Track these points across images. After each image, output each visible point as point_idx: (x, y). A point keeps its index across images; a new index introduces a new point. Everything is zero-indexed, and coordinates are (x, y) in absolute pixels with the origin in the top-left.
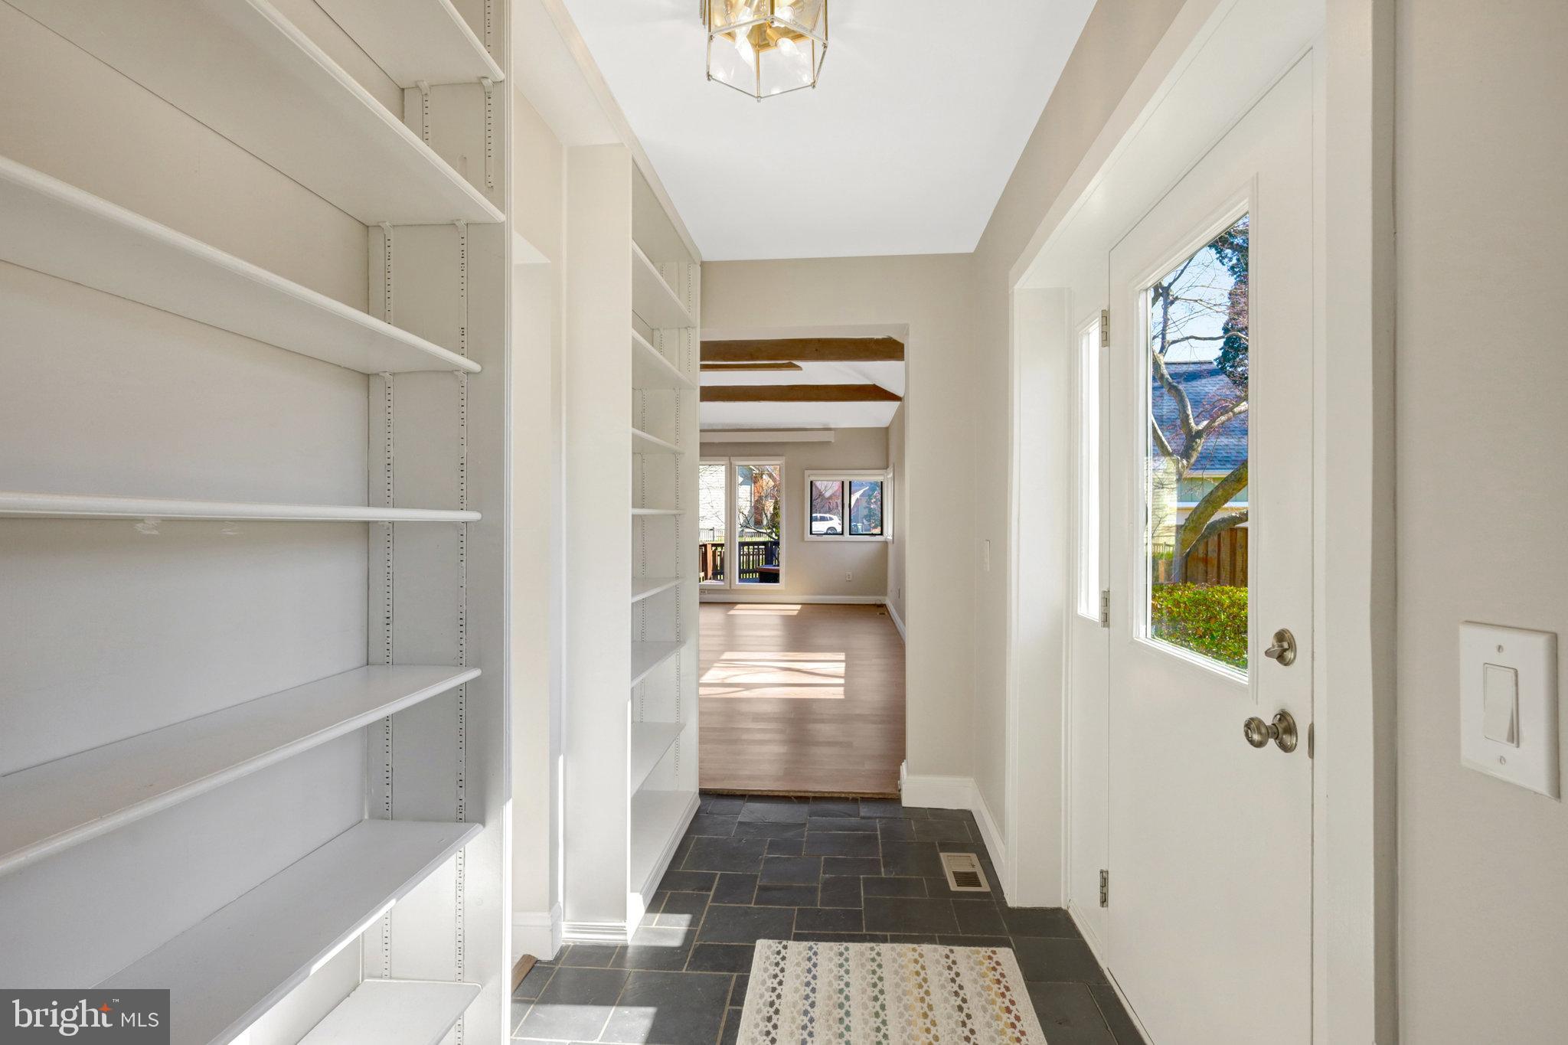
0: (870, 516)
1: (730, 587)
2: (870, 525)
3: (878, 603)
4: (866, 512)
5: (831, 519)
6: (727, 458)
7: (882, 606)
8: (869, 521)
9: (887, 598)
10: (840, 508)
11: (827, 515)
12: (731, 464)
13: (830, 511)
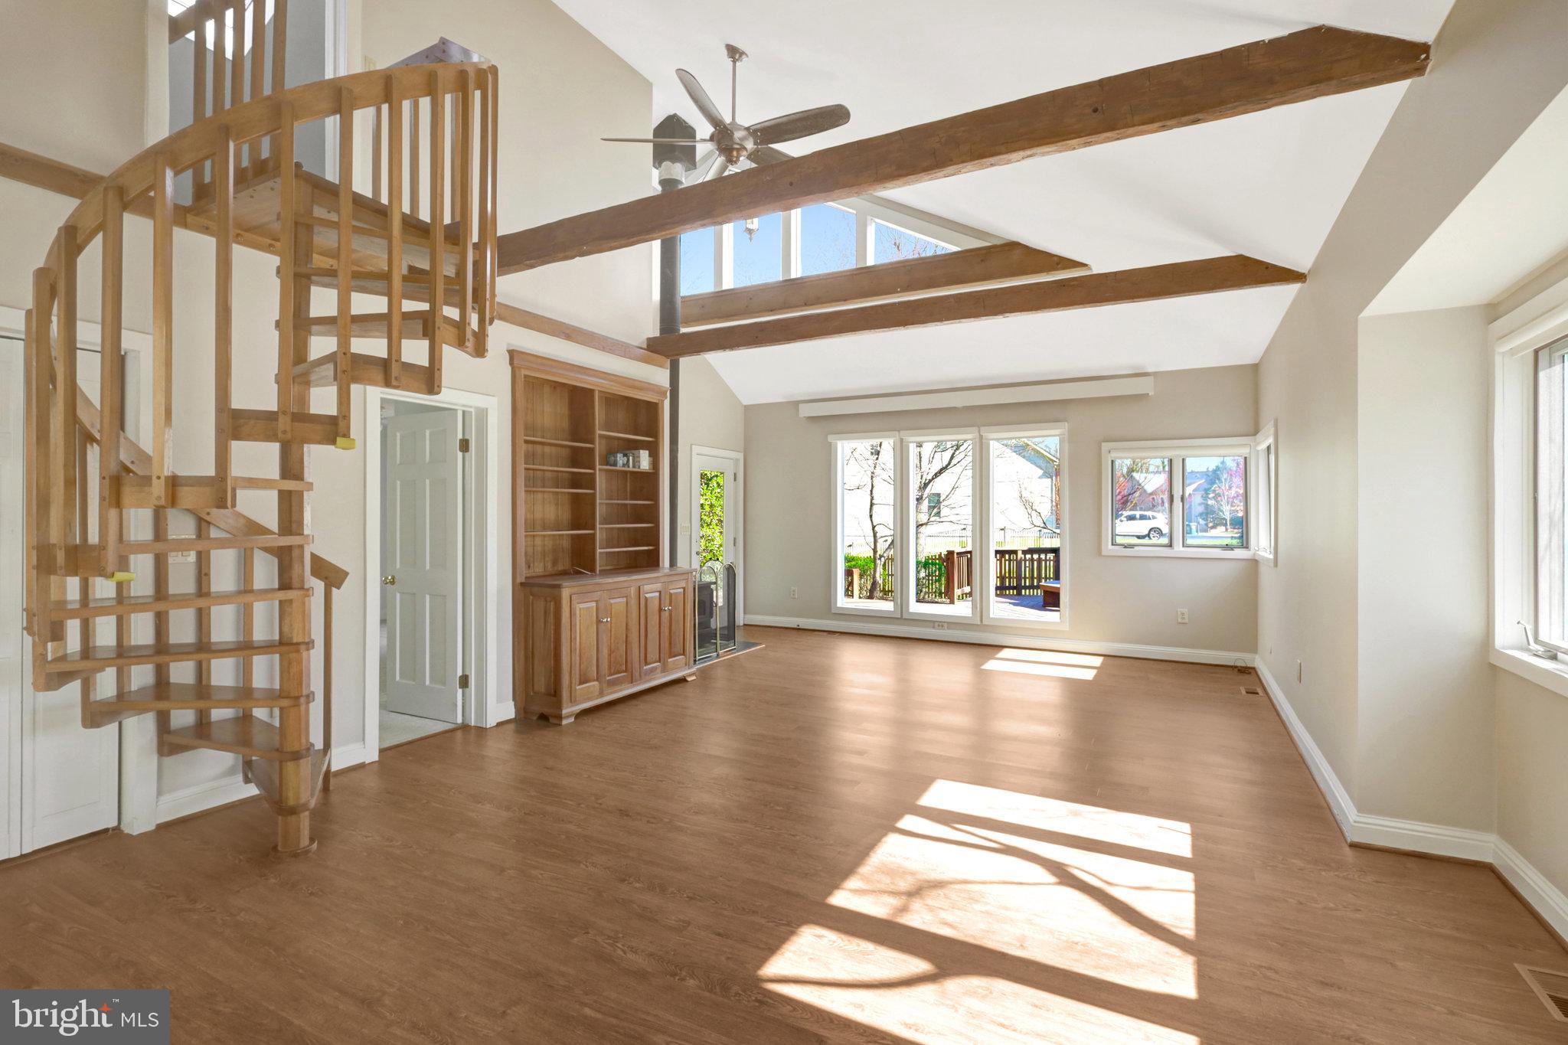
0: (1207, 514)
1: (981, 620)
2: (1207, 525)
3: (1240, 664)
4: (1201, 509)
5: (1154, 518)
6: (975, 429)
7: (1247, 671)
8: (1205, 519)
9: (1257, 657)
10: (1167, 505)
11: (1149, 513)
12: (981, 437)
13: (1153, 507)
